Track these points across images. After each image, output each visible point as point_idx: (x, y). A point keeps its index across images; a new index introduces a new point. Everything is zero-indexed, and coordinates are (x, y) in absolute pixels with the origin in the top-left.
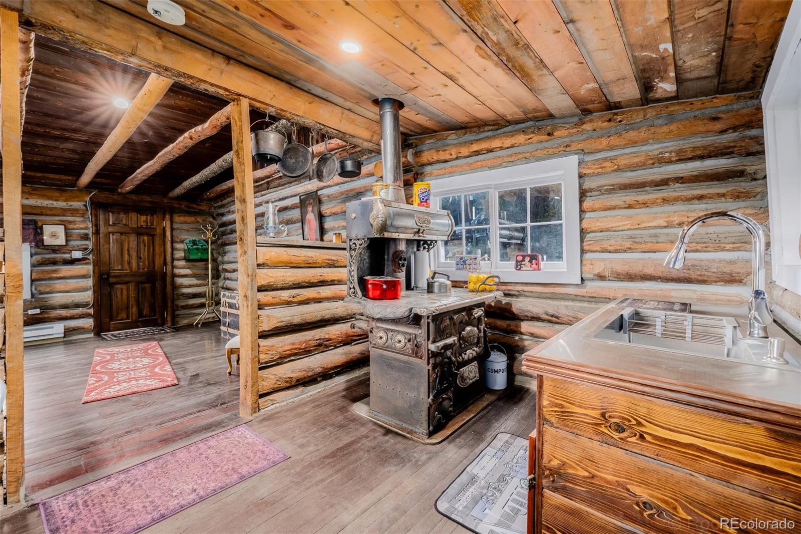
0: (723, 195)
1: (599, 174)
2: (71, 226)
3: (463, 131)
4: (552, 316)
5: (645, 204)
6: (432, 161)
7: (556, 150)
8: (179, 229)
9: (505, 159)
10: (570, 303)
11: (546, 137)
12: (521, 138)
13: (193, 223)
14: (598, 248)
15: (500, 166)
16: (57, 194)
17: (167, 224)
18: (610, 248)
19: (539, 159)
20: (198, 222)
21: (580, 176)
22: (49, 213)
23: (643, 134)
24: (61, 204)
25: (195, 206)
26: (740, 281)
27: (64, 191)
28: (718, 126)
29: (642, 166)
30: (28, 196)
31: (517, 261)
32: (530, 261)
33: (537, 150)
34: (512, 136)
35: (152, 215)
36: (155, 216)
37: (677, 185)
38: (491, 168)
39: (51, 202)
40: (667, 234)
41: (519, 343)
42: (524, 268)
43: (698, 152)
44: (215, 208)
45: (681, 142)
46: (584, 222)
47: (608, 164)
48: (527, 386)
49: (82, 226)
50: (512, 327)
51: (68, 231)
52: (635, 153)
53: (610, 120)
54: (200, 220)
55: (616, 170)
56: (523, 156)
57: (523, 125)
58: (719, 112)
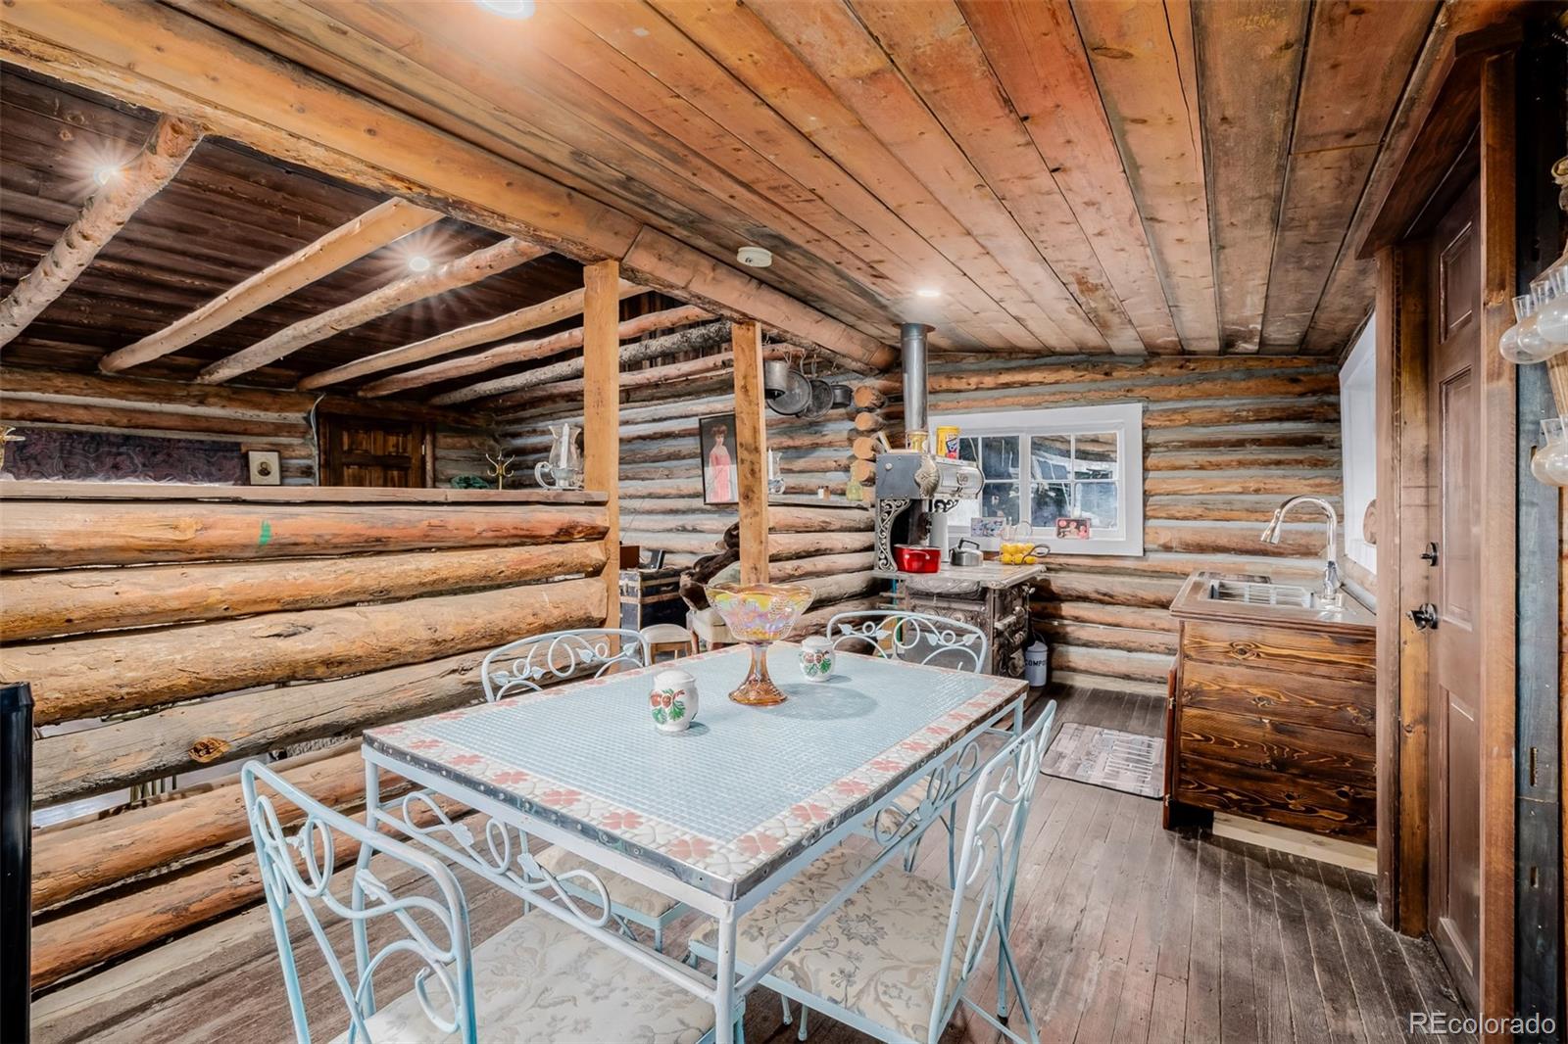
0: (1301, 462)
1: (1166, 427)
2: (287, 453)
3: (987, 355)
4: (1105, 595)
5: (1218, 466)
6: (938, 389)
7: (1115, 395)
8: (444, 458)
9: (1047, 398)
10: (1127, 579)
11: (1102, 376)
12: (1068, 374)
13: (464, 448)
14: (1164, 515)
15: (1038, 405)
16: (268, 400)
17: (426, 449)
18: (1178, 515)
19: (1092, 403)
20: (472, 447)
21: (1144, 428)
22: (256, 430)
23: (1218, 387)
24: (271, 416)
25: (467, 419)
26: (1316, 554)
27: (277, 394)
28: (1298, 389)
29: (1217, 422)
30: (224, 403)
31: (1060, 527)
32: (1077, 527)
33: (1089, 391)
34: (1058, 370)
35: (405, 436)
36: (410, 437)
37: (1254, 447)
38: (1027, 406)
39: (257, 412)
40: (1243, 501)
41: (1060, 630)
42: (1068, 536)
43: (1277, 414)
44: (498, 423)
45: (1259, 401)
46: (1147, 482)
47: (1178, 417)
48: (1069, 682)
49: (303, 453)
50: (1049, 610)
51: (284, 461)
52: (1210, 407)
53: (1181, 367)
54: (475, 443)
55: (1187, 425)
56: (1071, 395)
57: (1072, 358)
58: (1299, 373)
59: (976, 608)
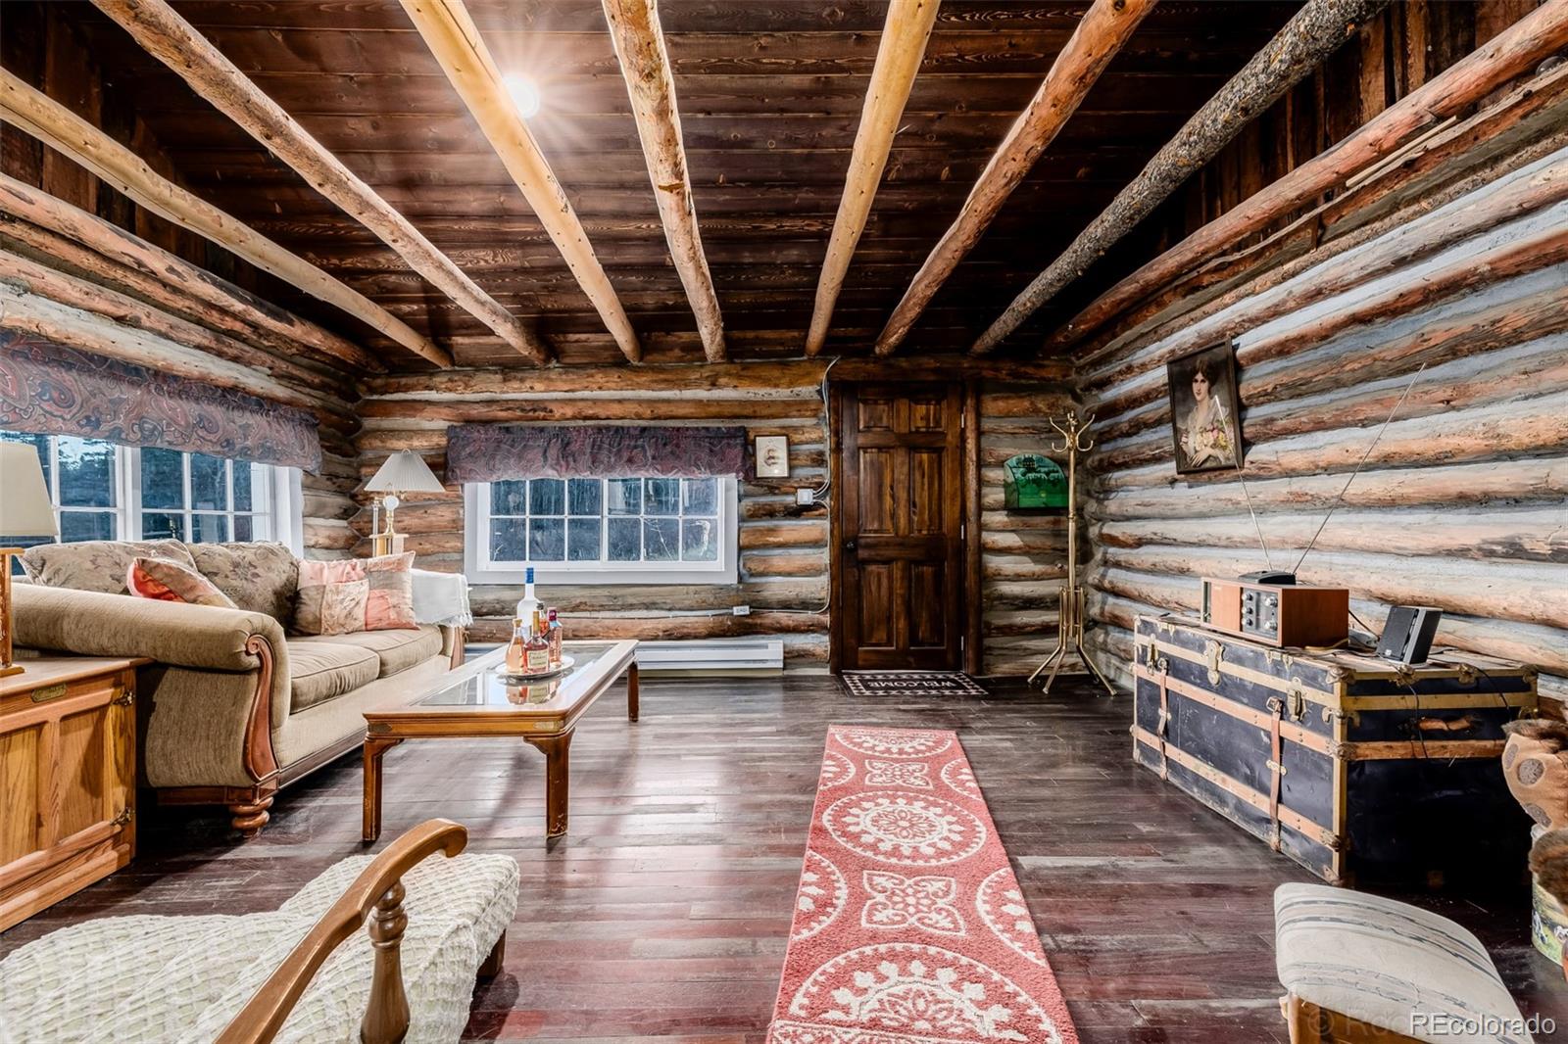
2: (796, 438)
8: (993, 431)
13: (1025, 414)
16: (777, 373)
17: (968, 421)
20: (1037, 411)
22: (766, 412)
24: (782, 393)
25: (1030, 370)
27: (786, 365)
30: (735, 383)
35: (938, 403)
36: (944, 404)
39: (768, 390)
44: (1080, 370)
49: (814, 436)
51: (793, 448)
54: (1041, 405)
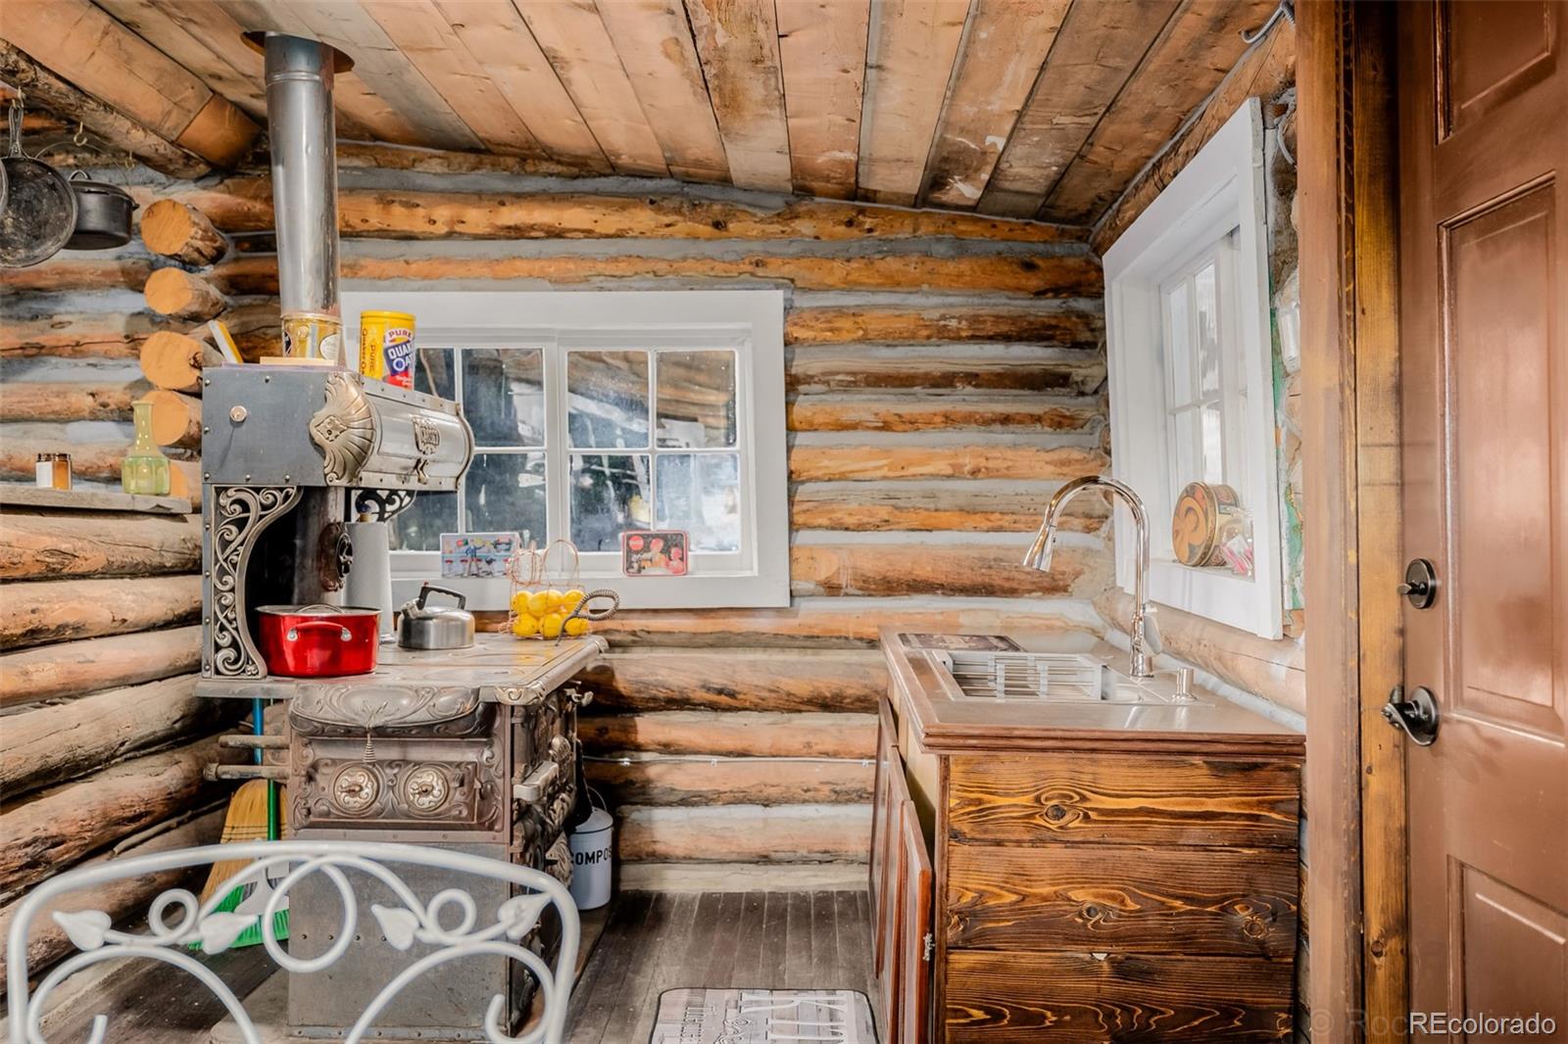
0: (1037, 419)
1: (825, 343)
3: (472, 158)
4: (720, 692)
5: (912, 424)
6: (361, 227)
7: (734, 270)
9: (601, 267)
10: (759, 656)
11: (710, 229)
12: (643, 218)
14: (824, 521)
15: (583, 282)
18: (850, 521)
19: (689, 284)
21: (787, 344)
23: (912, 268)
26: (1065, 589)
28: (1034, 282)
29: (909, 338)
31: (629, 552)
32: (666, 551)
33: (685, 259)
34: (623, 208)
37: (969, 389)
38: (561, 283)
40: (953, 493)
41: (634, 776)
42: (649, 571)
43: (1004, 328)
45: (976, 300)
46: (795, 453)
47: (845, 323)
48: (654, 887)
50: (611, 734)
52: (896, 307)
53: (850, 223)
55: (859, 341)
56: (651, 266)
57: (650, 184)
58: (1036, 254)
59: (470, 756)
